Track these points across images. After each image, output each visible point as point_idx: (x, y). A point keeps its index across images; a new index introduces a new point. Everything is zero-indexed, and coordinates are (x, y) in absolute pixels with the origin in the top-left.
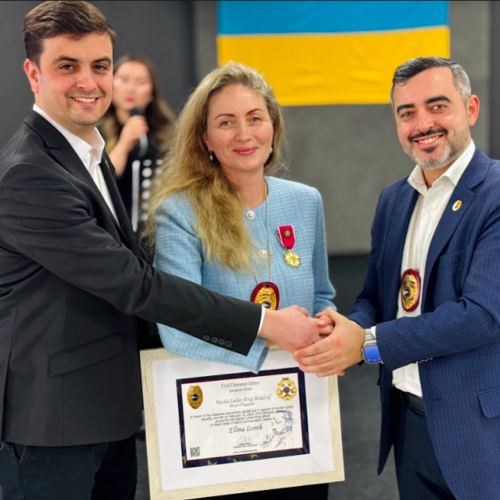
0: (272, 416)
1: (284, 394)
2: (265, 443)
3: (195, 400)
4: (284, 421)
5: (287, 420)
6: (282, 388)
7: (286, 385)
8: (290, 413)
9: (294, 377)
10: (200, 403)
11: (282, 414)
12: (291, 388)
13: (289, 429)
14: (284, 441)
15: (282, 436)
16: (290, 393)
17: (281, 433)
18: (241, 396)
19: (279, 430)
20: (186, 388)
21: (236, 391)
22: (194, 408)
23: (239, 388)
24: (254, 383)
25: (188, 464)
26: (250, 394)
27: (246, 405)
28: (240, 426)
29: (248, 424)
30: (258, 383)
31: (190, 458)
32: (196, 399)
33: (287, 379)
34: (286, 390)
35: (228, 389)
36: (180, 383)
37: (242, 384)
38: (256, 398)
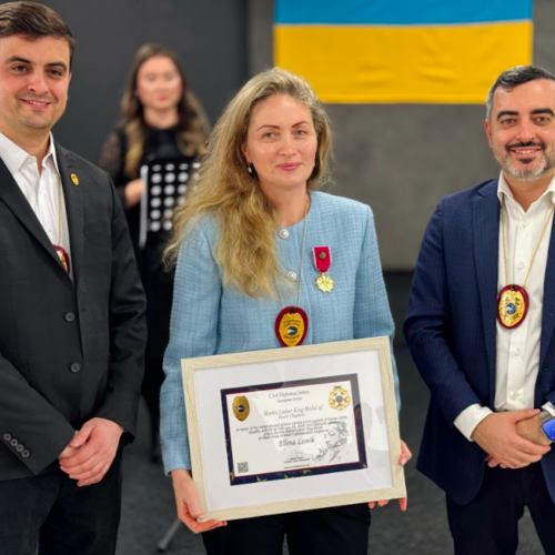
0: (325, 427)
1: (337, 404)
2: (319, 457)
3: (241, 411)
4: (337, 433)
5: (341, 432)
6: (334, 398)
7: (339, 394)
8: (344, 424)
9: (347, 385)
10: (246, 416)
11: (335, 425)
12: (344, 397)
13: (343, 441)
14: (339, 455)
15: (336, 449)
16: (343, 403)
17: (336, 446)
18: (290, 406)
19: (333, 443)
20: (231, 398)
21: (285, 401)
22: (241, 420)
23: (288, 397)
24: (304, 392)
25: (236, 481)
26: (301, 405)
27: (296, 416)
28: (290, 439)
29: (298, 437)
30: (308, 392)
31: (237, 474)
32: (243, 410)
33: (339, 387)
34: (339, 399)
35: (276, 399)
36: (225, 393)
37: (291, 394)
38: (307, 409)
